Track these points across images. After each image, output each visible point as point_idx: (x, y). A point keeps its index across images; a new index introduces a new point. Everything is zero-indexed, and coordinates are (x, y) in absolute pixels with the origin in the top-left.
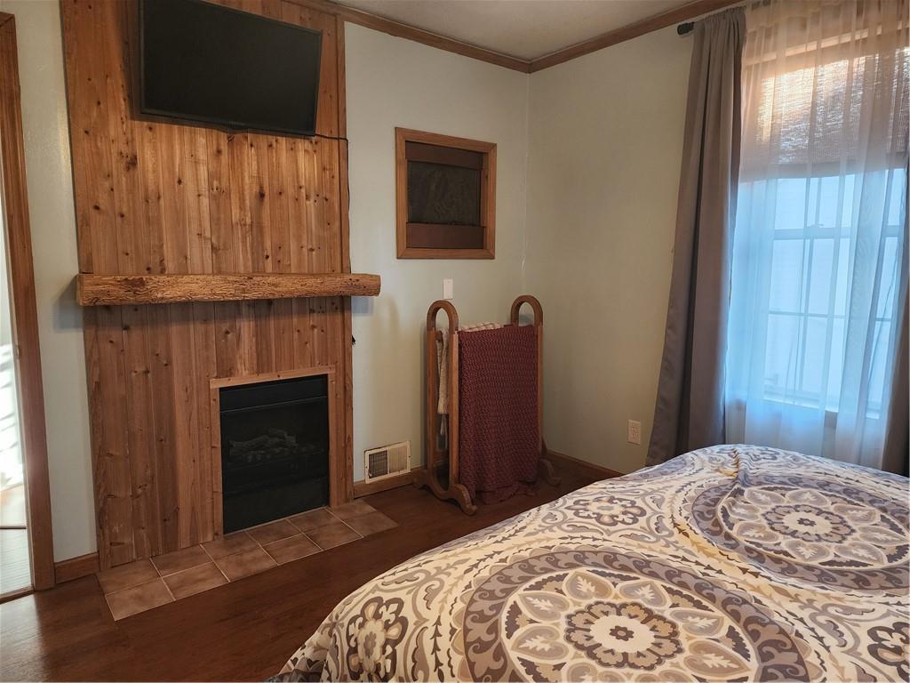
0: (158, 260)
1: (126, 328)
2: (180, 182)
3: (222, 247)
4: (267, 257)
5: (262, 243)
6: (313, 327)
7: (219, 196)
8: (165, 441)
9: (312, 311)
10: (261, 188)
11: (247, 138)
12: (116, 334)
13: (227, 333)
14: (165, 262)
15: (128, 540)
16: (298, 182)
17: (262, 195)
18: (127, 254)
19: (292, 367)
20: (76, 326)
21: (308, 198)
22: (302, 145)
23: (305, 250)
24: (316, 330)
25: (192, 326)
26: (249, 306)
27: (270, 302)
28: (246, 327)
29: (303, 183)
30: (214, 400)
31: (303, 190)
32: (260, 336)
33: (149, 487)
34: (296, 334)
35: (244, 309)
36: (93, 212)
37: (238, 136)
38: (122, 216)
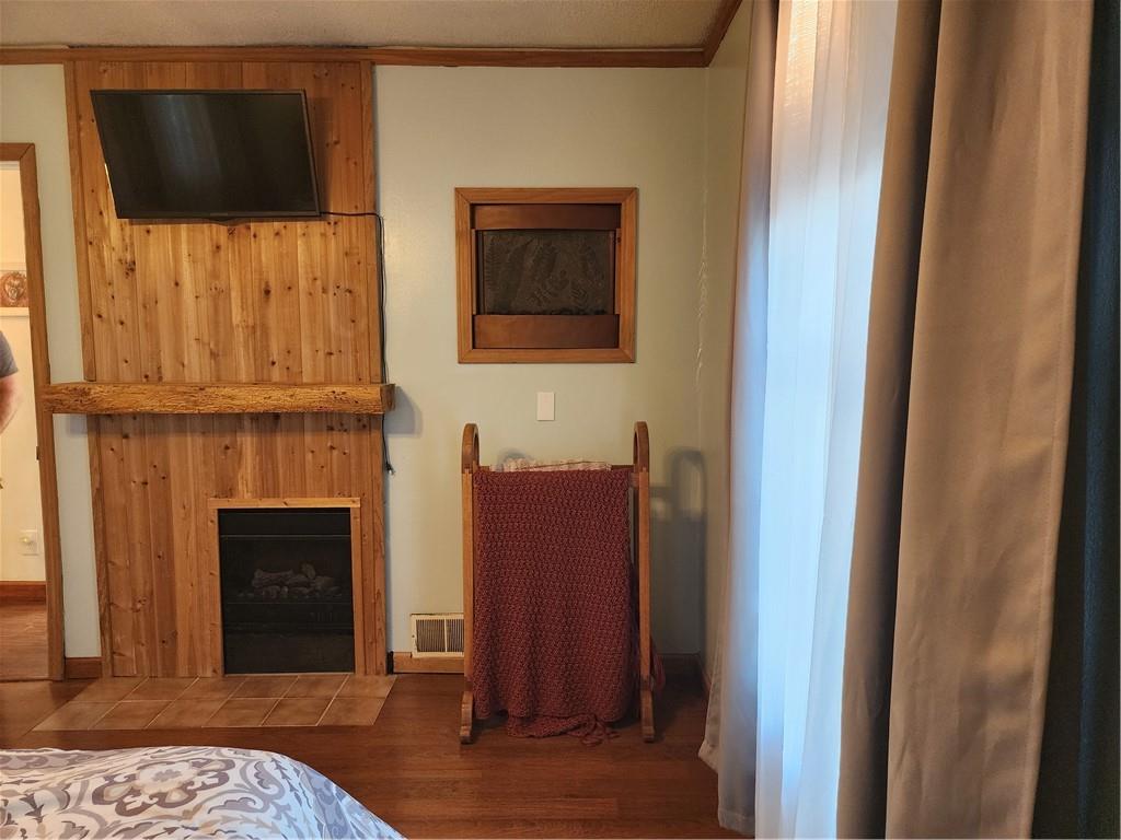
0: (155, 369)
1: (126, 437)
2: (177, 284)
3: (221, 353)
4: (273, 363)
5: (267, 347)
6: (332, 448)
7: (219, 296)
8: (163, 560)
9: (331, 429)
10: (267, 284)
11: (249, 228)
12: (115, 442)
13: (227, 448)
14: (163, 370)
15: (130, 653)
16: (312, 272)
17: (267, 292)
18: (126, 362)
19: (304, 495)
20: (83, 433)
21: (325, 291)
22: (317, 227)
23: (321, 354)
24: (335, 453)
25: (189, 439)
26: (252, 419)
27: (277, 416)
28: (248, 442)
29: (318, 274)
30: (212, 521)
31: (319, 282)
32: (266, 455)
33: (148, 603)
34: (309, 456)
35: (247, 423)
36: (95, 319)
37: (241, 228)
38: (122, 323)
